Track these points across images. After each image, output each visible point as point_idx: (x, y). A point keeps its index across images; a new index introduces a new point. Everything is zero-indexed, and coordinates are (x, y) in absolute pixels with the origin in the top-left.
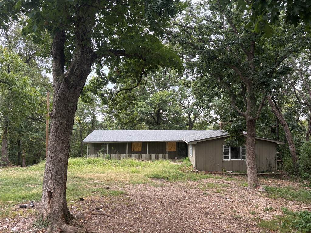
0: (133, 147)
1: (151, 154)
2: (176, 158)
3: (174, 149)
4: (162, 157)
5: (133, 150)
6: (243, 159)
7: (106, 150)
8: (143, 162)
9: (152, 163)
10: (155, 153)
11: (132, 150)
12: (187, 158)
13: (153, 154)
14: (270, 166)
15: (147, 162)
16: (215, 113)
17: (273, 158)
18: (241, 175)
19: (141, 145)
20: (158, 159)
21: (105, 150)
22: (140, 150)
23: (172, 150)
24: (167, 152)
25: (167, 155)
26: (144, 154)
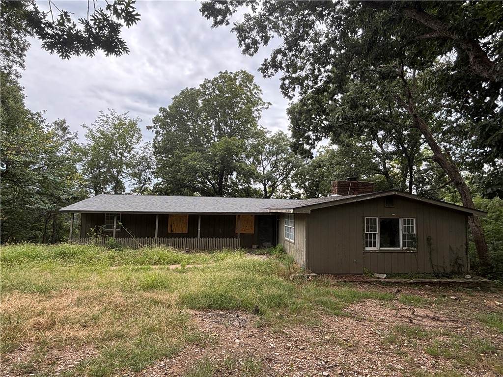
0: (171, 226)
1: (207, 239)
2: (255, 246)
3: (250, 230)
4: (228, 243)
5: (172, 231)
6: (404, 248)
7: (111, 230)
8: (188, 256)
9: (208, 256)
10: (214, 236)
11: (169, 232)
12: (279, 247)
13: (211, 239)
14: (456, 263)
15: (198, 254)
16: (296, 187)
17: (462, 246)
18: (411, 284)
19: (187, 221)
20: (220, 249)
21: (109, 229)
22: (186, 231)
23: (247, 232)
24: (239, 235)
25: (239, 240)
26: (192, 239)
